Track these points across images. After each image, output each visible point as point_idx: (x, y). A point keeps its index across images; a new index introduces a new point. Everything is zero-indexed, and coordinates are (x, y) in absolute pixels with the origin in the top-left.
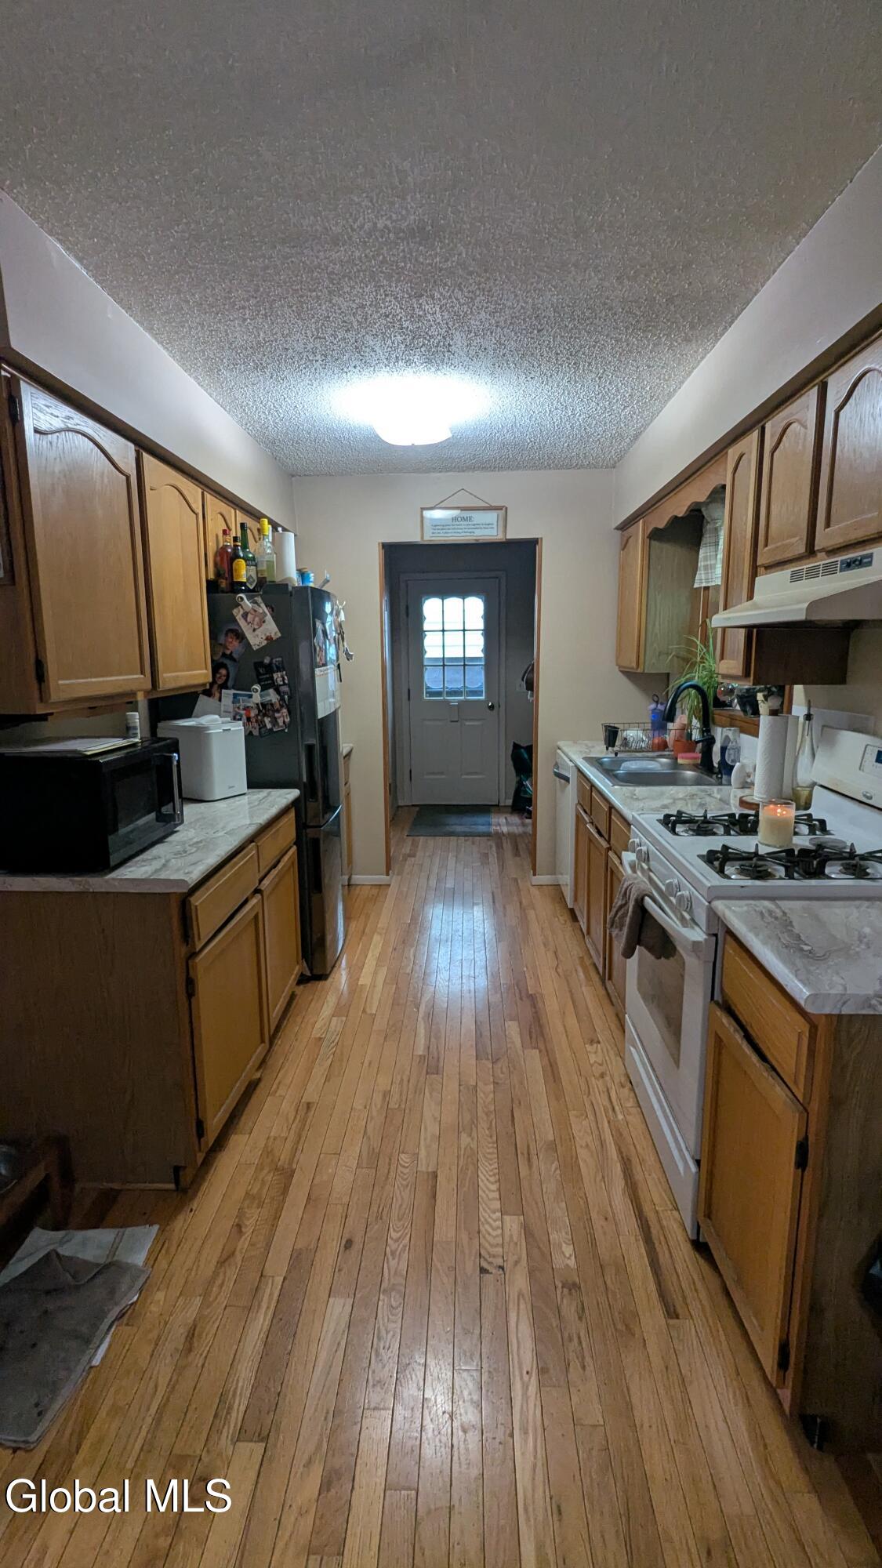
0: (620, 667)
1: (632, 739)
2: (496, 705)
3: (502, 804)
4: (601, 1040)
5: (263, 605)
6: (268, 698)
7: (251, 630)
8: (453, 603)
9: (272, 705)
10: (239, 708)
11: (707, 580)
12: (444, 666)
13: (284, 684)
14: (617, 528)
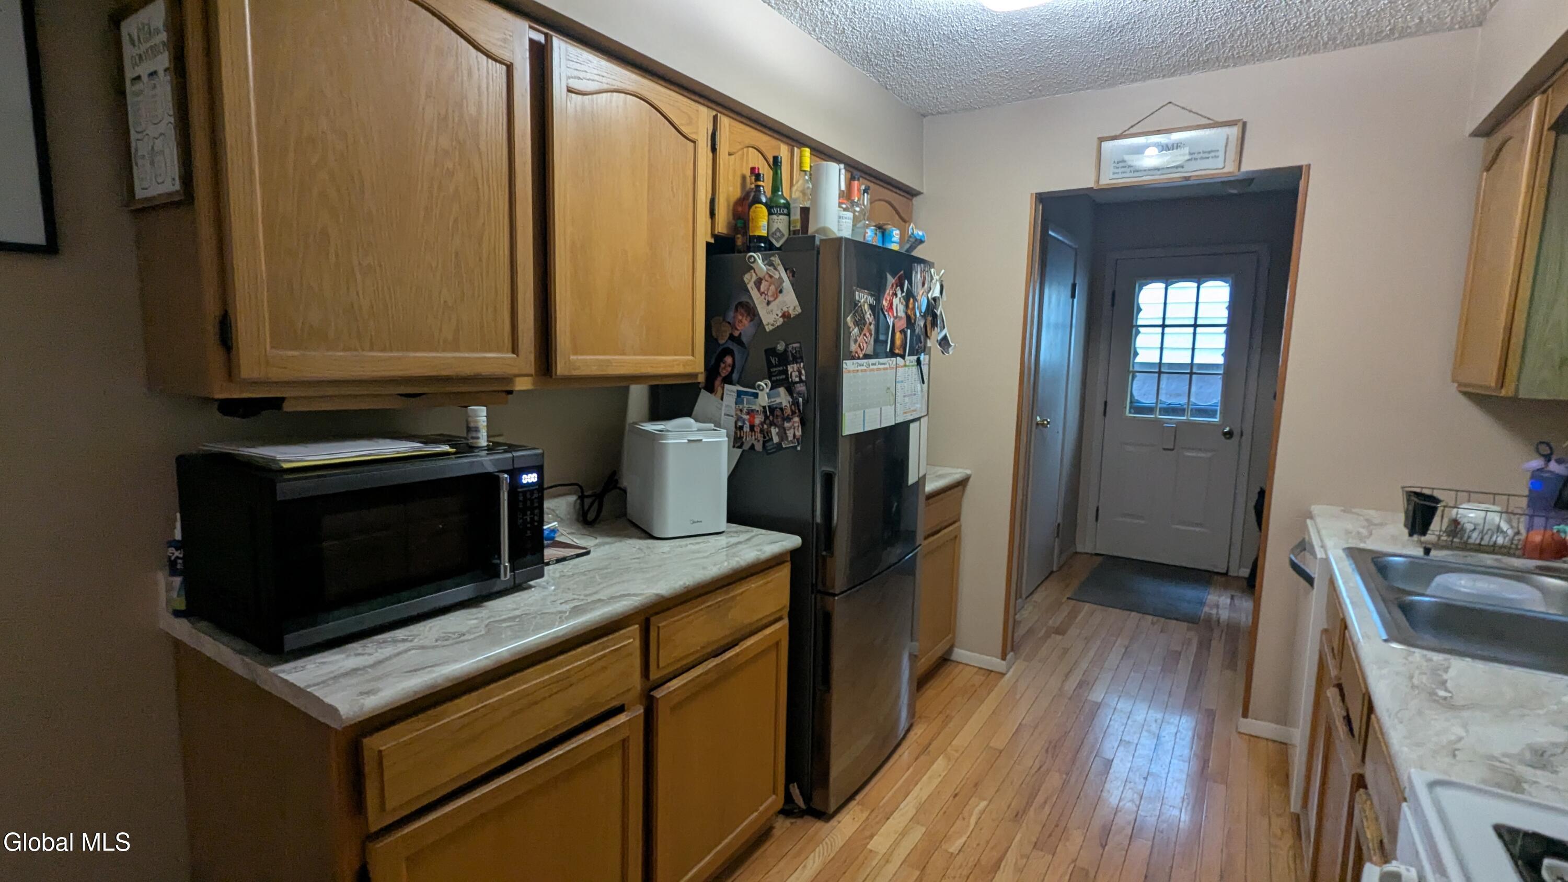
0: (1460, 385)
2: (1237, 432)
3: (1231, 574)
5: (781, 268)
6: (778, 400)
7: (765, 304)
8: (1183, 291)
9: (782, 409)
10: (741, 411)
12: (1160, 373)
14: (1476, 134)
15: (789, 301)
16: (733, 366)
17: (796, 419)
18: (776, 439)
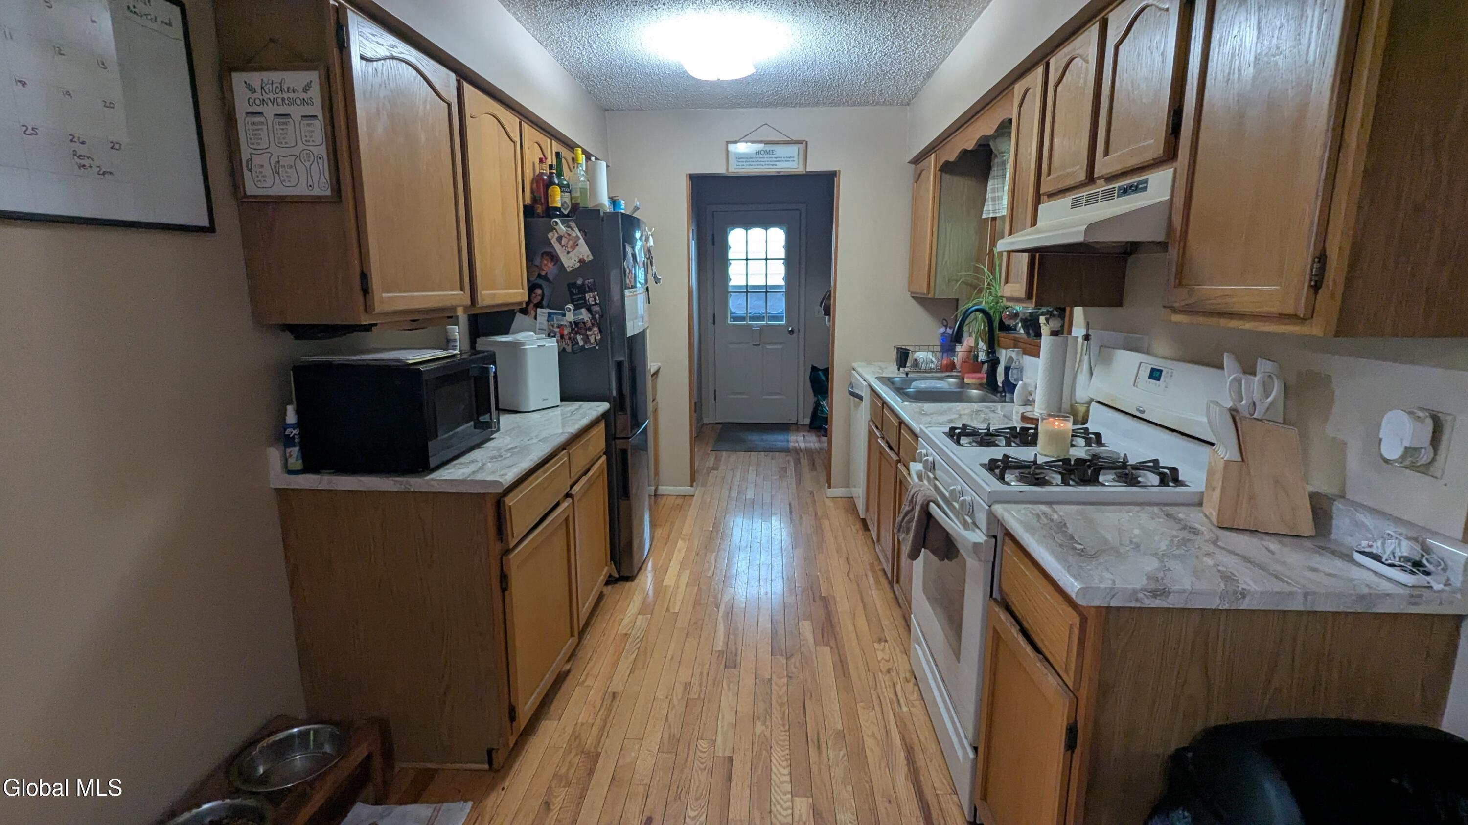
0: (912, 293)
1: (922, 360)
2: (796, 330)
3: (800, 423)
4: (888, 639)
5: (576, 229)
6: (581, 317)
7: (565, 254)
8: (757, 233)
9: (584, 323)
10: (553, 326)
11: (994, 211)
12: (747, 292)
13: (596, 304)
14: (910, 162)
15: (584, 251)
16: (543, 295)
17: (596, 329)
18: (581, 343)
